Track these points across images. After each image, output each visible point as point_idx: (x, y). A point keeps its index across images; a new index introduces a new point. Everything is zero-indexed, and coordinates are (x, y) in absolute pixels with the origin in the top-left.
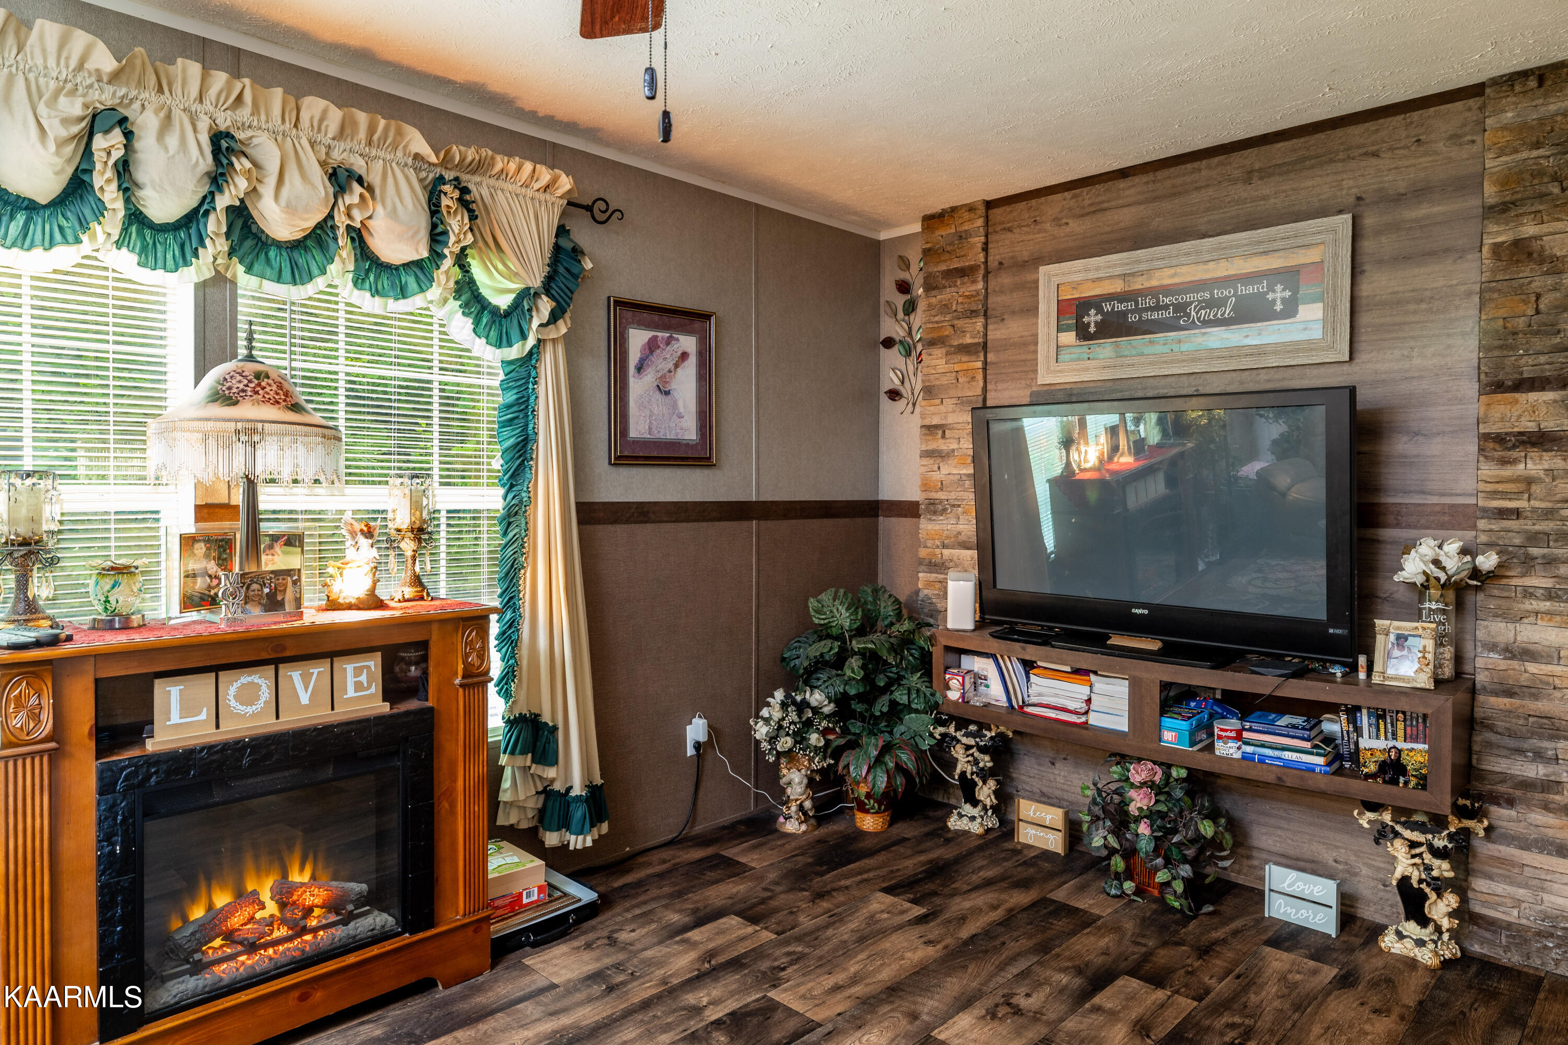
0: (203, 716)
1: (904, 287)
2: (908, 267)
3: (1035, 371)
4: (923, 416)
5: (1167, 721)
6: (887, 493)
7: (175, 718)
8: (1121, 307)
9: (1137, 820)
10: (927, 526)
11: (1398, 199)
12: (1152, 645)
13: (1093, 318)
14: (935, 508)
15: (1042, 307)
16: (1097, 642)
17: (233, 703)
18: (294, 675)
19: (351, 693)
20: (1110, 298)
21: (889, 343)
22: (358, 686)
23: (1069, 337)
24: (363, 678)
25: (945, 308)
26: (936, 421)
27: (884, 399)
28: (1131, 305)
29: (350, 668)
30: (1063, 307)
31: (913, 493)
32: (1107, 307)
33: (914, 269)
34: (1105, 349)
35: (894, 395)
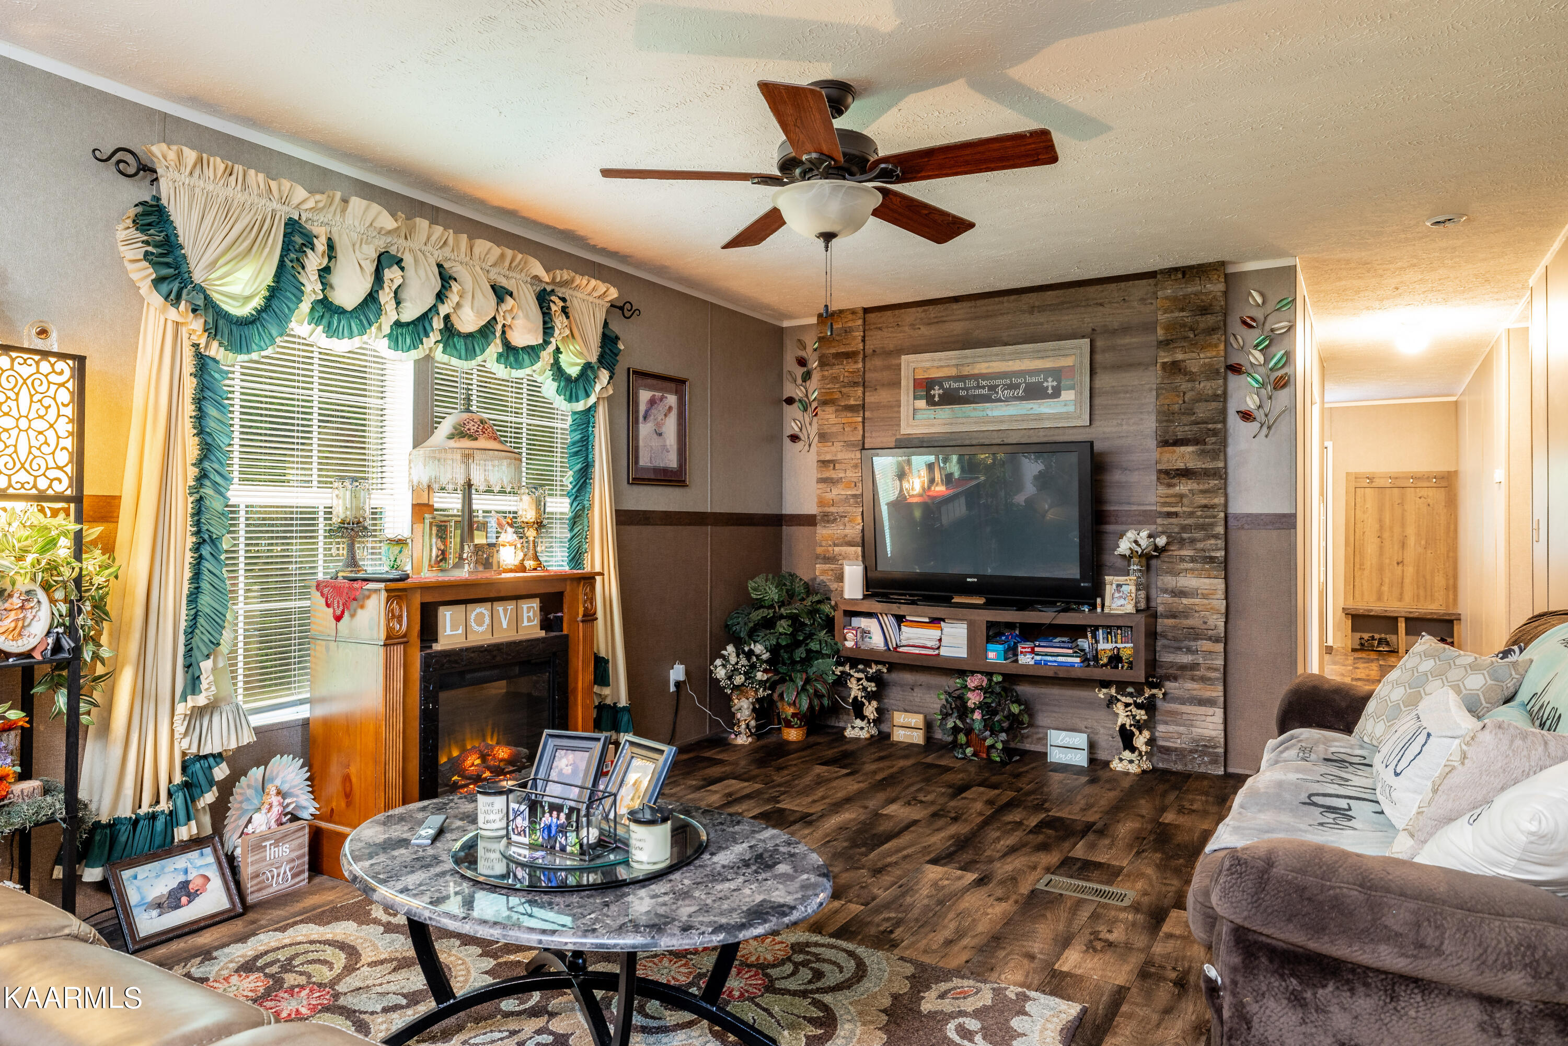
0: (460, 631)
1: (802, 362)
2: (805, 348)
3: (899, 425)
4: (818, 454)
5: (990, 646)
6: (789, 508)
7: (448, 632)
8: (956, 385)
9: (973, 711)
10: (822, 532)
11: (1114, 332)
12: (980, 601)
13: (937, 392)
14: (828, 518)
15: (903, 383)
16: (946, 601)
17: (473, 624)
18: (500, 608)
19: (526, 623)
20: (949, 378)
21: (790, 401)
22: (529, 620)
23: (922, 404)
24: (531, 614)
25: (835, 379)
26: (828, 457)
27: (787, 442)
28: (961, 385)
29: (525, 607)
30: (918, 384)
31: (810, 508)
32: (946, 385)
33: (809, 350)
34: (945, 413)
35: (794, 438)
